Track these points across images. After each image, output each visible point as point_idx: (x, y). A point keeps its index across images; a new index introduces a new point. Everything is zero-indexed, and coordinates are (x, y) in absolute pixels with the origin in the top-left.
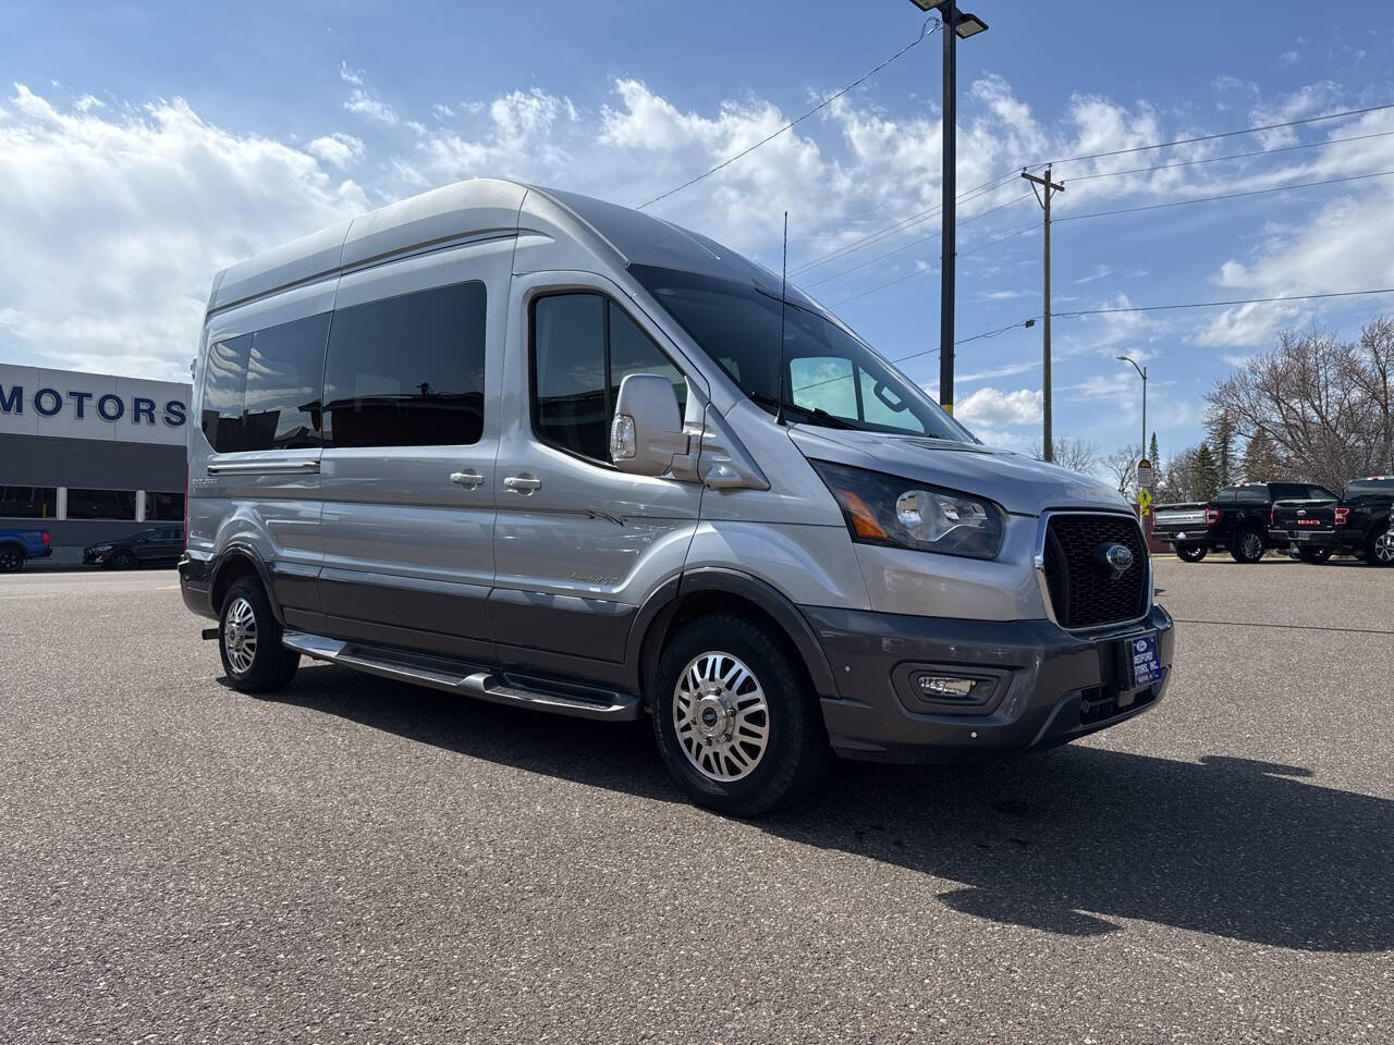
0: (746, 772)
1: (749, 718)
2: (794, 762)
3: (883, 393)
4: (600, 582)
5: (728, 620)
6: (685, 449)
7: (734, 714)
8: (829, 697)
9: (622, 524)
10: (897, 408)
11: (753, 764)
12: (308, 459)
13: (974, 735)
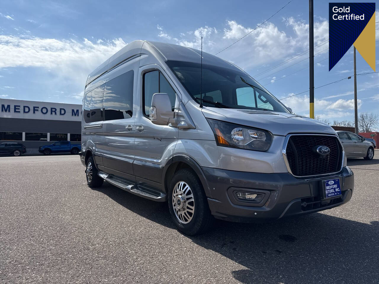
0: (189, 221)
1: (189, 203)
2: (201, 219)
3: (261, 97)
4: (156, 158)
5: (185, 171)
6: (173, 116)
7: (185, 202)
8: (210, 198)
9: (161, 141)
10: (265, 102)
11: (191, 218)
12: (100, 124)
13: (256, 214)
